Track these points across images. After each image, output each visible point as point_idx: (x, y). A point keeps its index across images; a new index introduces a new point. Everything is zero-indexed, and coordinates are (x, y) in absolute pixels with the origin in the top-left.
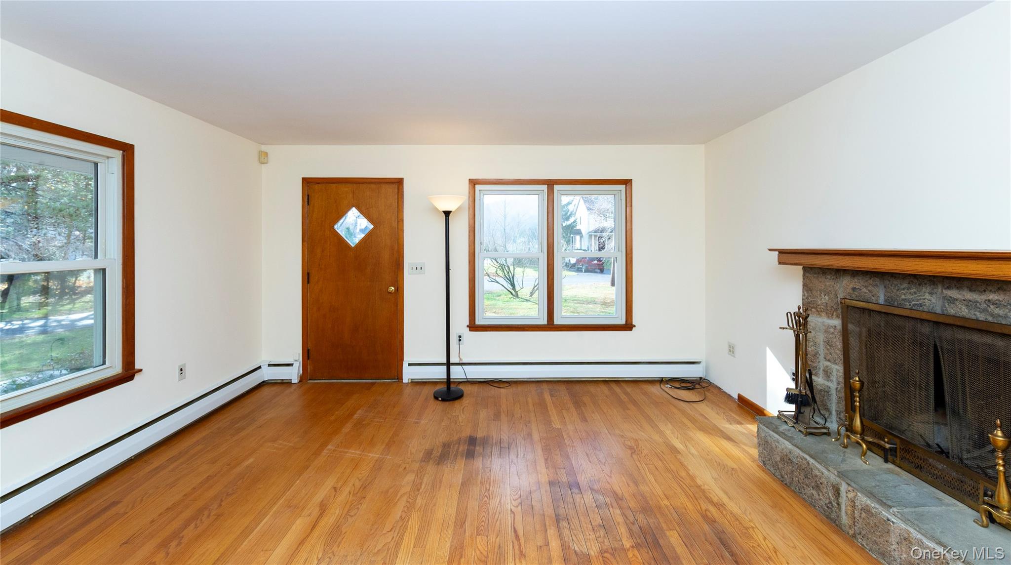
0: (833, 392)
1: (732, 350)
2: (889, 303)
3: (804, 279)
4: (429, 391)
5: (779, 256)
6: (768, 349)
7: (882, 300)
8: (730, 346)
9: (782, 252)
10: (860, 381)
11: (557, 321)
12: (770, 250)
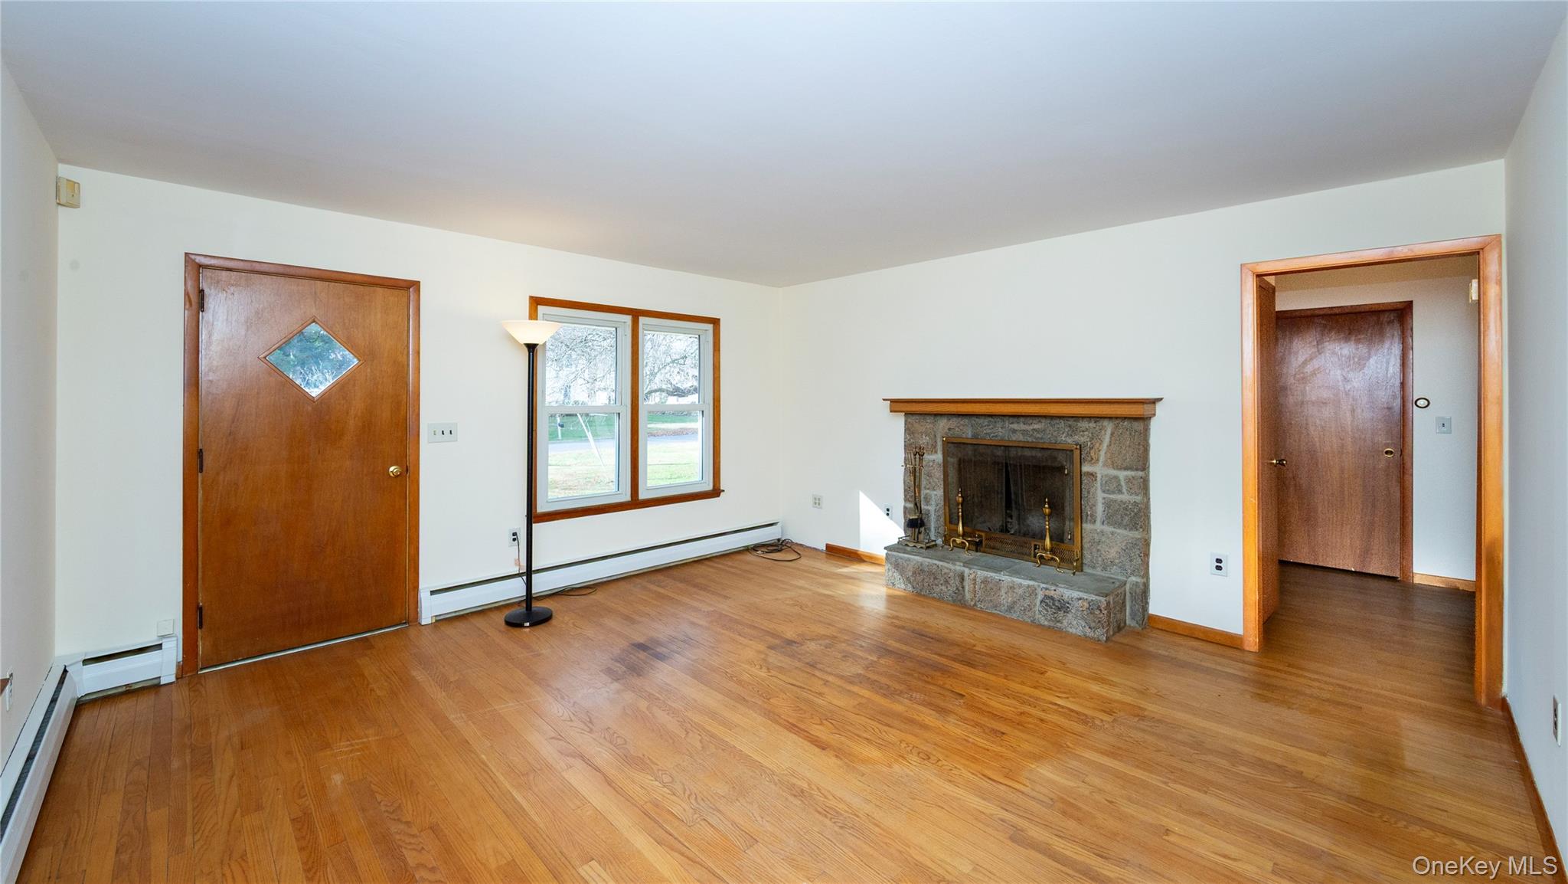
0: (932, 513)
1: (817, 502)
2: (975, 436)
3: (905, 424)
4: (500, 618)
5: (890, 405)
6: (862, 496)
7: (970, 436)
8: (815, 499)
9: (893, 401)
10: (962, 496)
11: (643, 495)
12: (884, 400)
